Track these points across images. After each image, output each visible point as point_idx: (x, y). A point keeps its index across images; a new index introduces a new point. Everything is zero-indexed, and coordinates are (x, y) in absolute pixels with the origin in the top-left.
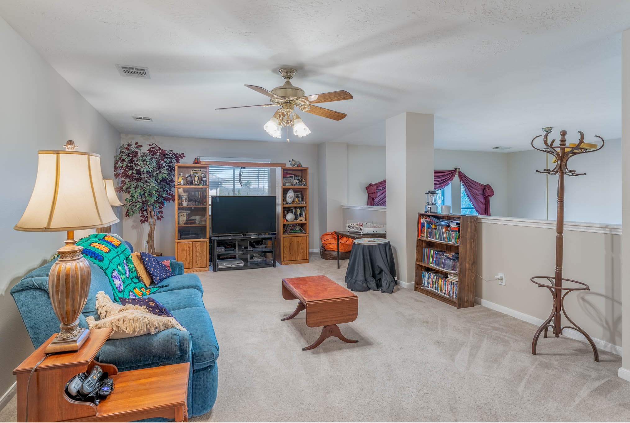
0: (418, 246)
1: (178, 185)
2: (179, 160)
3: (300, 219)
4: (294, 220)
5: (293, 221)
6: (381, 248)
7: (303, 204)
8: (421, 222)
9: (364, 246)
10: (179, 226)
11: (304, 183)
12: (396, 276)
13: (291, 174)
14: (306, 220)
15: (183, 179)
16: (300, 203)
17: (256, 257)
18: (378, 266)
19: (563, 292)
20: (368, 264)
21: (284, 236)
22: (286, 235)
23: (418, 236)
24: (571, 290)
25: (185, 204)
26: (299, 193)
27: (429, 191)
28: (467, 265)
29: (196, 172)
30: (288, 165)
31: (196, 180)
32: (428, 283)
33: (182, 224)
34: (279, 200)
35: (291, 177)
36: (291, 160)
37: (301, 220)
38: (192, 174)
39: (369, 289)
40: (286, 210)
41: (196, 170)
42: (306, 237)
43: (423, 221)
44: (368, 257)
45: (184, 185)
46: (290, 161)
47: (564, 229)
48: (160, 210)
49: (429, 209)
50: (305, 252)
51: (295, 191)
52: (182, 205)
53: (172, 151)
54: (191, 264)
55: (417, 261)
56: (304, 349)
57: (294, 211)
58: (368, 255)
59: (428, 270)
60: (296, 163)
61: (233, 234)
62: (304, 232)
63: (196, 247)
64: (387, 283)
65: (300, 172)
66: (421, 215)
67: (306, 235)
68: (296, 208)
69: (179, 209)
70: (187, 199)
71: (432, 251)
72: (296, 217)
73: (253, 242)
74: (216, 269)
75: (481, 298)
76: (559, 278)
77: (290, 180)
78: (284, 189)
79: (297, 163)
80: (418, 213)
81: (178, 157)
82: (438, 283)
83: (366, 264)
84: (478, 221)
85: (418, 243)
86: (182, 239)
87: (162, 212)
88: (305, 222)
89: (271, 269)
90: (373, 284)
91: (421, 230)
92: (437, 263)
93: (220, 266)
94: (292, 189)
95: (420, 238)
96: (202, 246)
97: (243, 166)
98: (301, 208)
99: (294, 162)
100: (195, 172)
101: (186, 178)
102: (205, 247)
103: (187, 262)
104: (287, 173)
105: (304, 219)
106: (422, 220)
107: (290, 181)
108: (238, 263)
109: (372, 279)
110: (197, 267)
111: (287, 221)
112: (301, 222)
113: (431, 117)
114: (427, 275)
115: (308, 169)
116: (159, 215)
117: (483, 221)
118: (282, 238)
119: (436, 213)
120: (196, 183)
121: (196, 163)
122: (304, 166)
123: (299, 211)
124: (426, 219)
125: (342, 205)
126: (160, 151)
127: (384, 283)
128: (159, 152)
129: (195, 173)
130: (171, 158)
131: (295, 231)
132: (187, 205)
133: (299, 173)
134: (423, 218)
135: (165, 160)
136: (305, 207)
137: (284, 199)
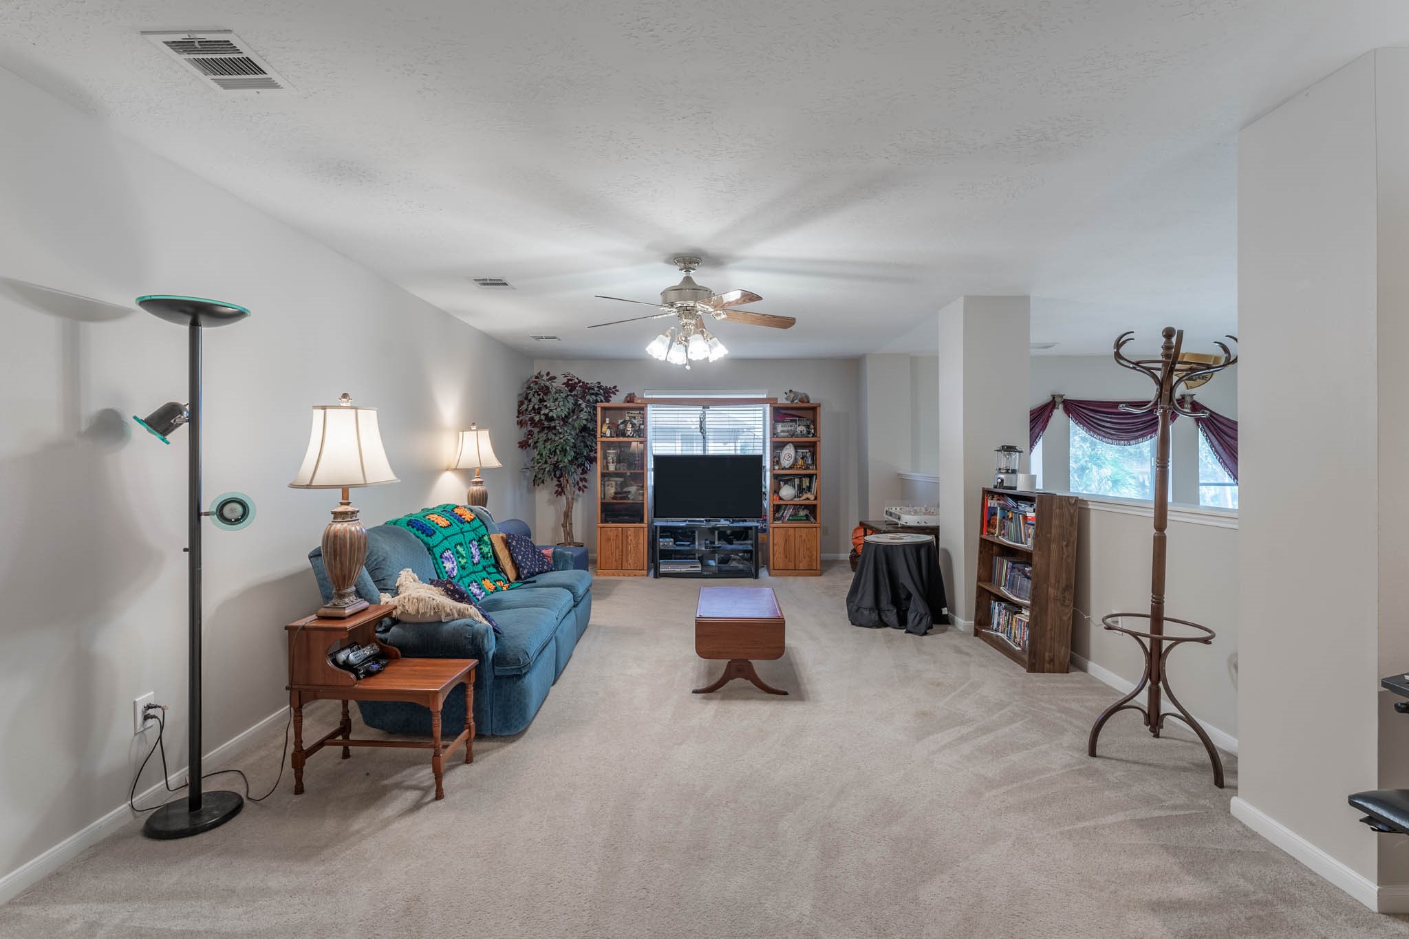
0: (981, 552)
1: (602, 436)
2: (611, 397)
3: (805, 496)
4: (795, 497)
5: (792, 500)
6: (908, 552)
7: (813, 469)
8: (989, 505)
9: (877, 546)
10: (605, 501)
11: (813, 431)
12: (946, 606)
13: (794, 416)
14: (816, 499)
15: (609, 428)
16: (807, 468)
17: (734, 560)
18: (902, 584)
19: (1166, 644)
20: (885, 579)
21: (774, 525)
22: (778, 523)
23: (982, 533)
24: (1179, 641)
25: (612, 468)
26: (807, 451)
27: (1003, 447)
28: (1051, 591)
29: (633, 415)
30: (782, 401)
31: (628, 429)
32: (998, 624)
33: (608, 500)
34: (767, 463)
35: (792, 421)
36: (788, 391)
37: (808, 499)
38: (627, 419)
39: (885, 625)
40: (779, 479)
41: (633, 412)
42: (815, 529)
43: (992, 503)
44: (885, 567)
45: (611, 437)
46: (786, 393)
47: (1169, 518)
48: (582, 476)
49: (999, 480)
50: (814, 557)
51: (797, 446)
52: (608, 469)
53: (599, 383)
54: (620, 562)
55: (979, 579)
56: (695, 692)
57: (797, 481)
58: (884, 562)
59: (1001, 599)
60: (796, 394)
61: (689, 519)
62: (812, 520)
63: (627, 537)
64: (915, 617)
65: (811, 412)
66: (987, 493)
67: (818, 525)
68: (801, 477)
69: (603, 475)
70: (615, 459)
71: (1005, 562)
72: (801, 490)
73: (731, 535)
74: (658, 575)
75: (1088, 658)
76: (1157, 617)
77: (791, 426)
78: (774, 442)
79: (800, 396)
80: (983, 488)
81: (608, 393)
82: (1012, 624)
83: (881, 577)
84: (1079, 505)
85: (981, 546)
86: (606, 522)
87: (585, 480)
88: (815, 502)
89: (752, 580)
90: (892, 616)
91: (989, 522)
92: (1012, 585)
93: (663, 569)
94: (789, 442)
95: (984, 536)
96: (636, 536)
97: (706, 404)
98: (810, 476)
99: (792, 395)
100: (631, 415)
101: (618, 425)
102: (642, 538)
103: (614, 560)
104: (780, 414)
105: (812, 497)
106: (989, 501)
107: (790, 428)
108: (691, 567)
109: (891, 607)
110: (629, 568)
111: (781, 499)
112: (807, 502)
113: (1025, 299)
114: (997, 607)
115: (820, 406)
116: (581, 484)
117: (1090, 507)
118: (771, 530)
119: (1015, 488)
120: (629, 433)
121: (628, 402)
122: (813, 401)
123: (806, 482)
124: (998, 500)
125: (901, 472)
126: (581, 384)
127: (911, 617)
128: (580, 386)
129: (633, 417)
130: (596, 395)
131: (799, 518)
132: (616, 469)
133: (809, 414)
134: (993, 497)
135: (588, 397)
136: (816, 475)
137: (776, 461)
